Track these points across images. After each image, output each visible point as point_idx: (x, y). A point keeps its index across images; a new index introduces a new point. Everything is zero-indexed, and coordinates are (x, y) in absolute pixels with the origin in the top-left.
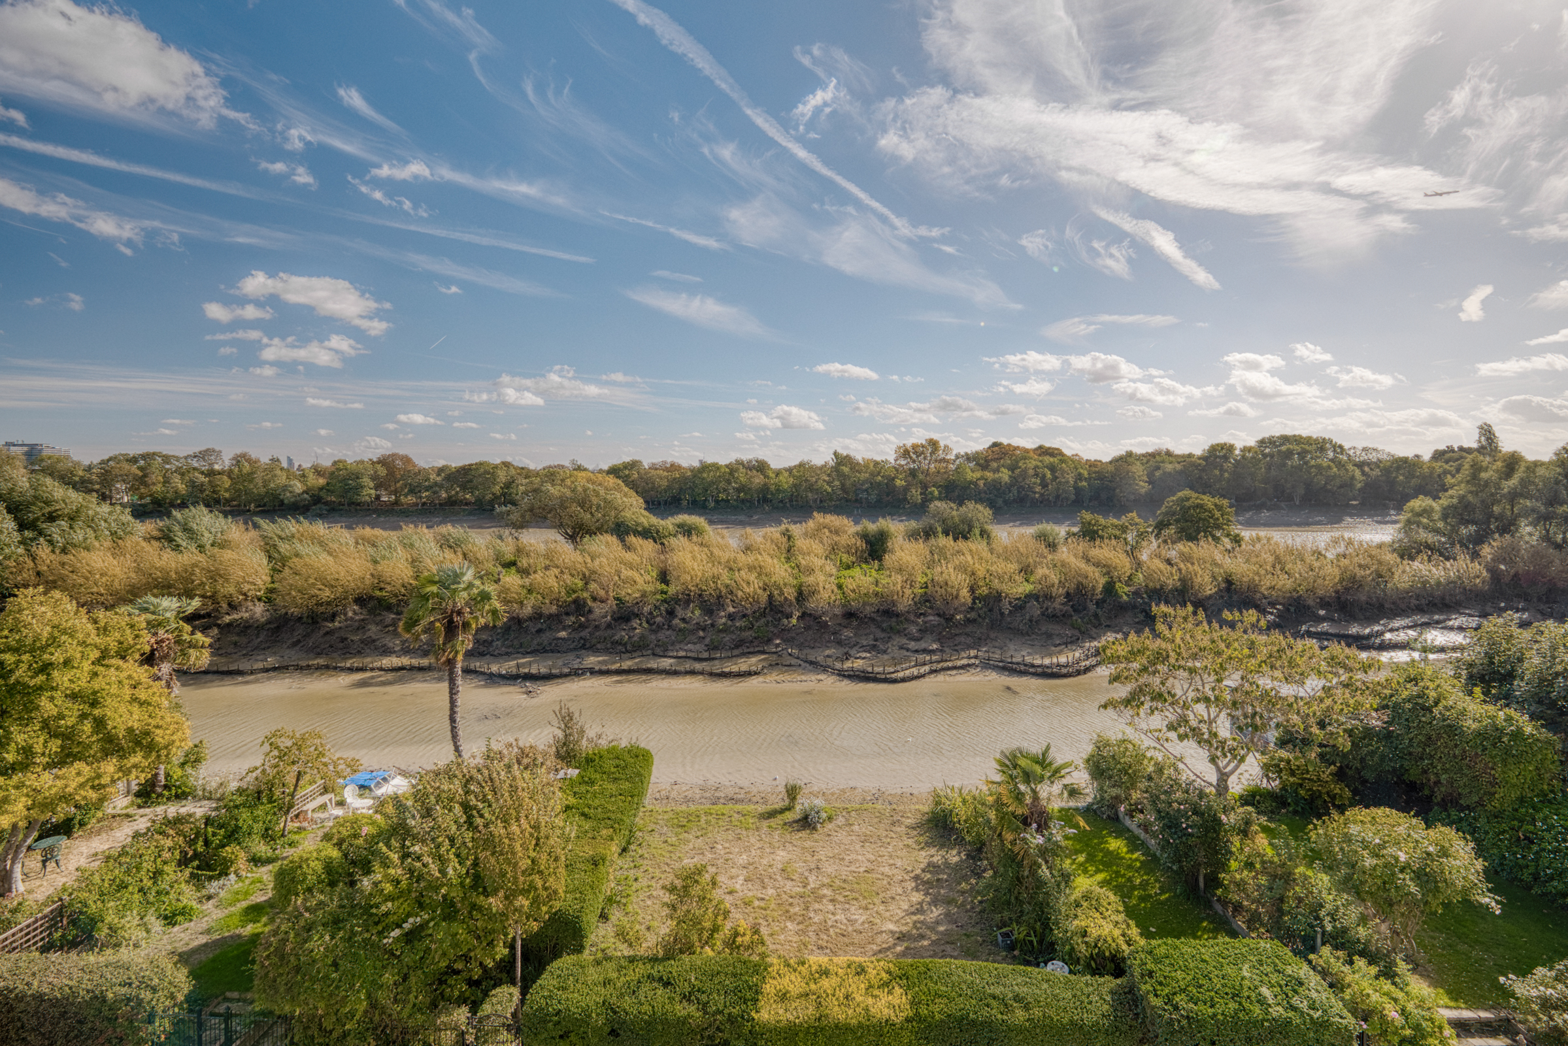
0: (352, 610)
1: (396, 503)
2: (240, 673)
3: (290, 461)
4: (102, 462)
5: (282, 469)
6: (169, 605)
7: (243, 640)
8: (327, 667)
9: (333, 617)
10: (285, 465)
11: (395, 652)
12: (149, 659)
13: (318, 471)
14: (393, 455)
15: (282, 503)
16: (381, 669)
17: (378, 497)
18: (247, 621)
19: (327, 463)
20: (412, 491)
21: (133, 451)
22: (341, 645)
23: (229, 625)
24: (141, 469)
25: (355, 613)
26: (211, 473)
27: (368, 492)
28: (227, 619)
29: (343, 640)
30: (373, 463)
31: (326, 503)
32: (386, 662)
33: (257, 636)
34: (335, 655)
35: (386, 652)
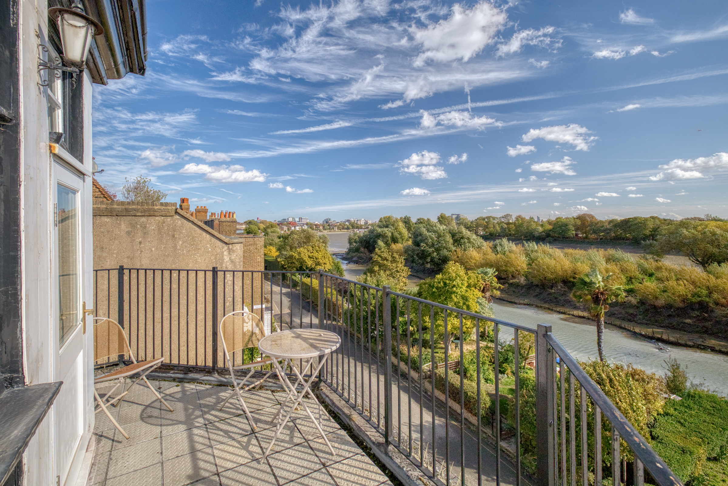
0: (560, 285)
1: (586, 237)
2: (515, 303)
3: (538, 218)
4: (476, 220)
5: (534, 222)
6: (491, 271)
7: (516, 290)
8: (549, 309)
9: (552, 287)
10: (536, 220)
11: (580, 309)
12: (483, 291)
13: (550, 223)
14: (584, 214)
15: (534, 237)
16: (573, 315)
17: (577, 235)
18: (518, 283)
19: (553, 219)
20: (594, 232)
21: (484, 216)
22: (555, 300)
23: (511, 283)
24: (486, 222)
25: (561, 287)
26: (508, 224)
27: (572, 233)
28: (511, 281)
29: (556, 298)
30: (574, 219)
31: (553, 237)
32: (576, 313)
33: (522, 290)
34: (552, 304)
35: (576, 308)
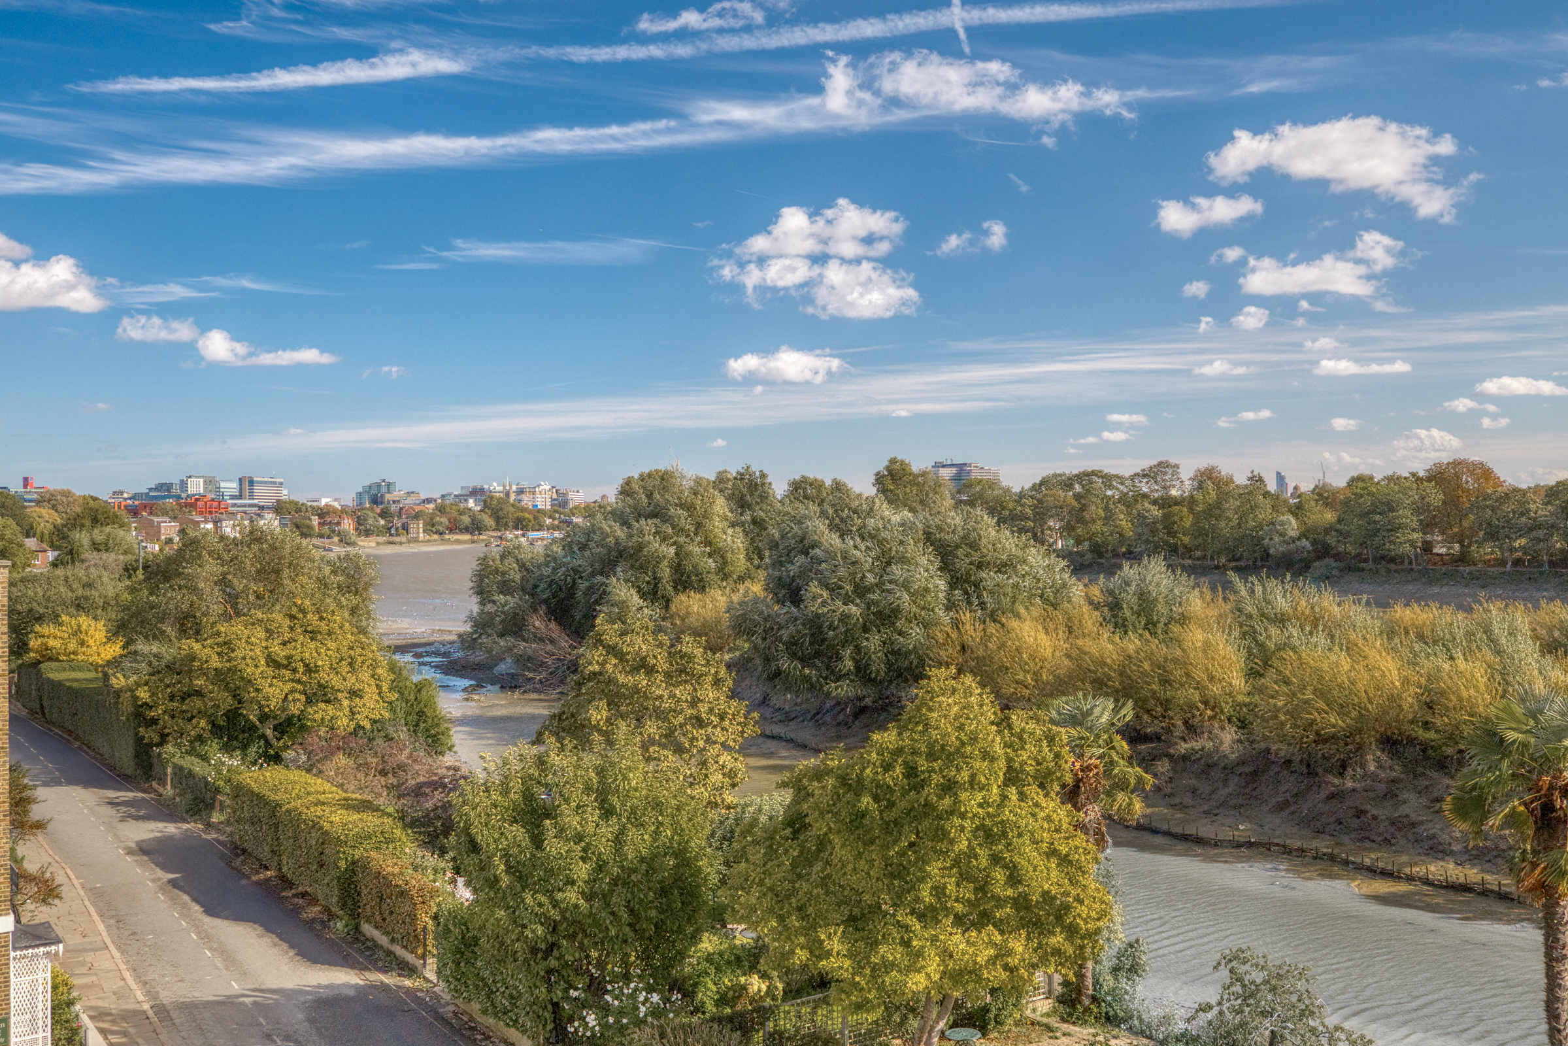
0: (1373, 760)
1: (1463, 559)
2: (1199, 841)
3: (1280, 479)
4: (1034, 488)
5: (1266, 494)
6: (1103, 711)
7: (1204, 787)
8: (1332, 858)
9: (1343, 767)
10: (1272, 487)
11: (1452, 853)
12: (1072, 794)
13: (1323, 495)
14: (1456, 463)
15: (1266, 556)
16: (1427, 882)
17: (1427, 547)
18: (1210, 754)
19: (1339, 481)
20: (1493, 535)
22: (1356, 823)
23: (1184, 758)
24: (1078, 497)
25: (1380, 767)
26: (1166, 503)
27: (1409, 539)
28: (1183, 748)
29: (1360, 813)
30: (1418, 479)
31: (1338, 557)
32: (1435, 869)
33: (1225, 782)
34: (1346, 839)
35: (1437, 850)
